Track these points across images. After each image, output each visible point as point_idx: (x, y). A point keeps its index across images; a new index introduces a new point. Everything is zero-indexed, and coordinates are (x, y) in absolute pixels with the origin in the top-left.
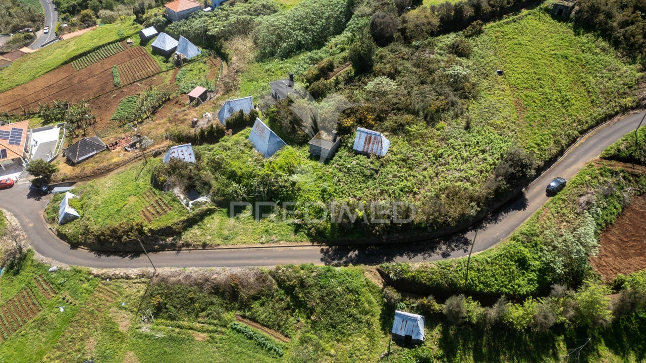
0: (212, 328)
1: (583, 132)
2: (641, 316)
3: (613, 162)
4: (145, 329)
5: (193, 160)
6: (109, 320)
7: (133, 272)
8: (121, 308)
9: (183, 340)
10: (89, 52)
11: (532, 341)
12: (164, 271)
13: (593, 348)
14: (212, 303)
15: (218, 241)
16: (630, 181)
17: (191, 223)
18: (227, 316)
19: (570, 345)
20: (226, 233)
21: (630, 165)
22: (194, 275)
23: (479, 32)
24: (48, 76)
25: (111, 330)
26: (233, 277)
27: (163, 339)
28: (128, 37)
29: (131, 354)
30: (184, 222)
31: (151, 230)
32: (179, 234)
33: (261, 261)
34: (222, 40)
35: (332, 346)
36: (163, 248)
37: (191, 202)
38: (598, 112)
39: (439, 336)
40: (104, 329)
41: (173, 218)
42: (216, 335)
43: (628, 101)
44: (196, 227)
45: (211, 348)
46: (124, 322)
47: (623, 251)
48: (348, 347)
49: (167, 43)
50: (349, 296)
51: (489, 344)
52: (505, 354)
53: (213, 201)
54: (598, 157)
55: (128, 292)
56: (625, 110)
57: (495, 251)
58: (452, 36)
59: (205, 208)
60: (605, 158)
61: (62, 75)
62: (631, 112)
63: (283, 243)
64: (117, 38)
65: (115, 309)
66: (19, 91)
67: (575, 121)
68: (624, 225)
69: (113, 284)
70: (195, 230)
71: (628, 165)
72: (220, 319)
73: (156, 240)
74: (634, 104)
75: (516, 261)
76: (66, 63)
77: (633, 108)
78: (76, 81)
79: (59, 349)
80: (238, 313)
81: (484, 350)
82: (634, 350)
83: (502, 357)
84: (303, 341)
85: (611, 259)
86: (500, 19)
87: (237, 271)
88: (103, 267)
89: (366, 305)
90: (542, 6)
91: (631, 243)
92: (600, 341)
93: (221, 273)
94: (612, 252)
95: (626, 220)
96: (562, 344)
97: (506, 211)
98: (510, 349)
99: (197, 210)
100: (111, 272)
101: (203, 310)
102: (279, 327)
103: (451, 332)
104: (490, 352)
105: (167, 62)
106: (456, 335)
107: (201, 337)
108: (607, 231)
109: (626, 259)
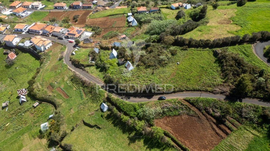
0: (77, 88)
1: (187, 90)
2: (159, 141)
3: (186, 102)
4: (68, 82)
5: (98, 52)
6: (64, 77)
7: (73, 70)
8: (67, 76)
9: (72, 88)
10: (114, 15)
11: (128, 128)
12: (77, 73)
13: (140, 139)
14: (80, 84)
15: (90, 72)
16: (187, 110)
17: (88, 66)
18: (81, 88)
19: (136, 134)
20: (93, 71)
21: (191, 106)
22: (81, 76)
23: (186, 50)
24: (103, 18)
25: (63, 79)
26: (85, 80)
27: (69, 86)
28: (125, 14)
29: (63, 85)
30: (87, 65)
31: (80, 64)
32: (85, 67)
33: (92, 80)
34: (143, 23)
35: (90, 103)
36: (81, 69)
37: (91, 61)
38: (197, 87)
39: (109, 114)
40: (62, 78)
41: (85, 63)
42: (77, 90)
43: (209, 89)
44: (89, 67)
45: (74, 92)
46: (66, 79)
47: (167, 124)
48: (92, 105)
49: (131, 19)
50: (99, 95)
51: (117, 122)
52: (119, 126)
53: (95, 63)
54: (182, 98)
55: (70, 74)
56: (206, 91)
57: (132, 103)
58: (174, 47)
59: (92, 64)
60: (184, 100)
61: (105, 19)
62: (208, 93)
63: (99, 79)
64: (123, 13)
65: (66, 75)
66: (95, 20)
67: (186, 86)
68: (174, 119)
69: (69, 71)
70: (88, 68)
71: (190, 105)
72: (79, 87)
73: (81, 66)
74: (211, 91)
75: (134, 108)
76: (108, 16)
77: (210, 92)
78: (107, 22)
79: (55, 78)
80: (83, 88)
81: (116, 122)
82: (149, 145)
83: (118, 126)
84: (87, 100)
85: (162, 123)
86: (197, 48)
87: (87, 80)
88: (70, 67)
89: (101, 99)
90: (214, 49)
91: (171, 124)
92: (144, 138)
93: (85, 78)
94: (164, 122)
95: (176, 118)
96: (134, 133)
97: (145, 97)
98: (121, 126)
99: (91, 64)
100: (70, 68)
101: (78, 84)
102: (86, 94)
103: (112, 115)
104: (117, 123)
105: (127, 24)
106: (112, 116)
107: (75, 89)
108: (168, 117)
109: (166, 126)
